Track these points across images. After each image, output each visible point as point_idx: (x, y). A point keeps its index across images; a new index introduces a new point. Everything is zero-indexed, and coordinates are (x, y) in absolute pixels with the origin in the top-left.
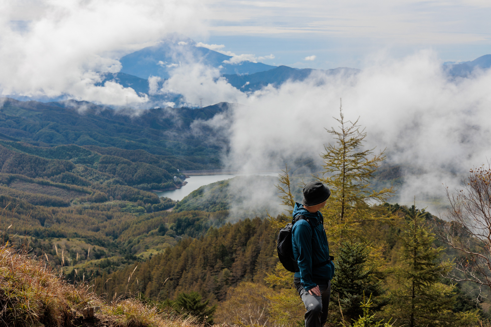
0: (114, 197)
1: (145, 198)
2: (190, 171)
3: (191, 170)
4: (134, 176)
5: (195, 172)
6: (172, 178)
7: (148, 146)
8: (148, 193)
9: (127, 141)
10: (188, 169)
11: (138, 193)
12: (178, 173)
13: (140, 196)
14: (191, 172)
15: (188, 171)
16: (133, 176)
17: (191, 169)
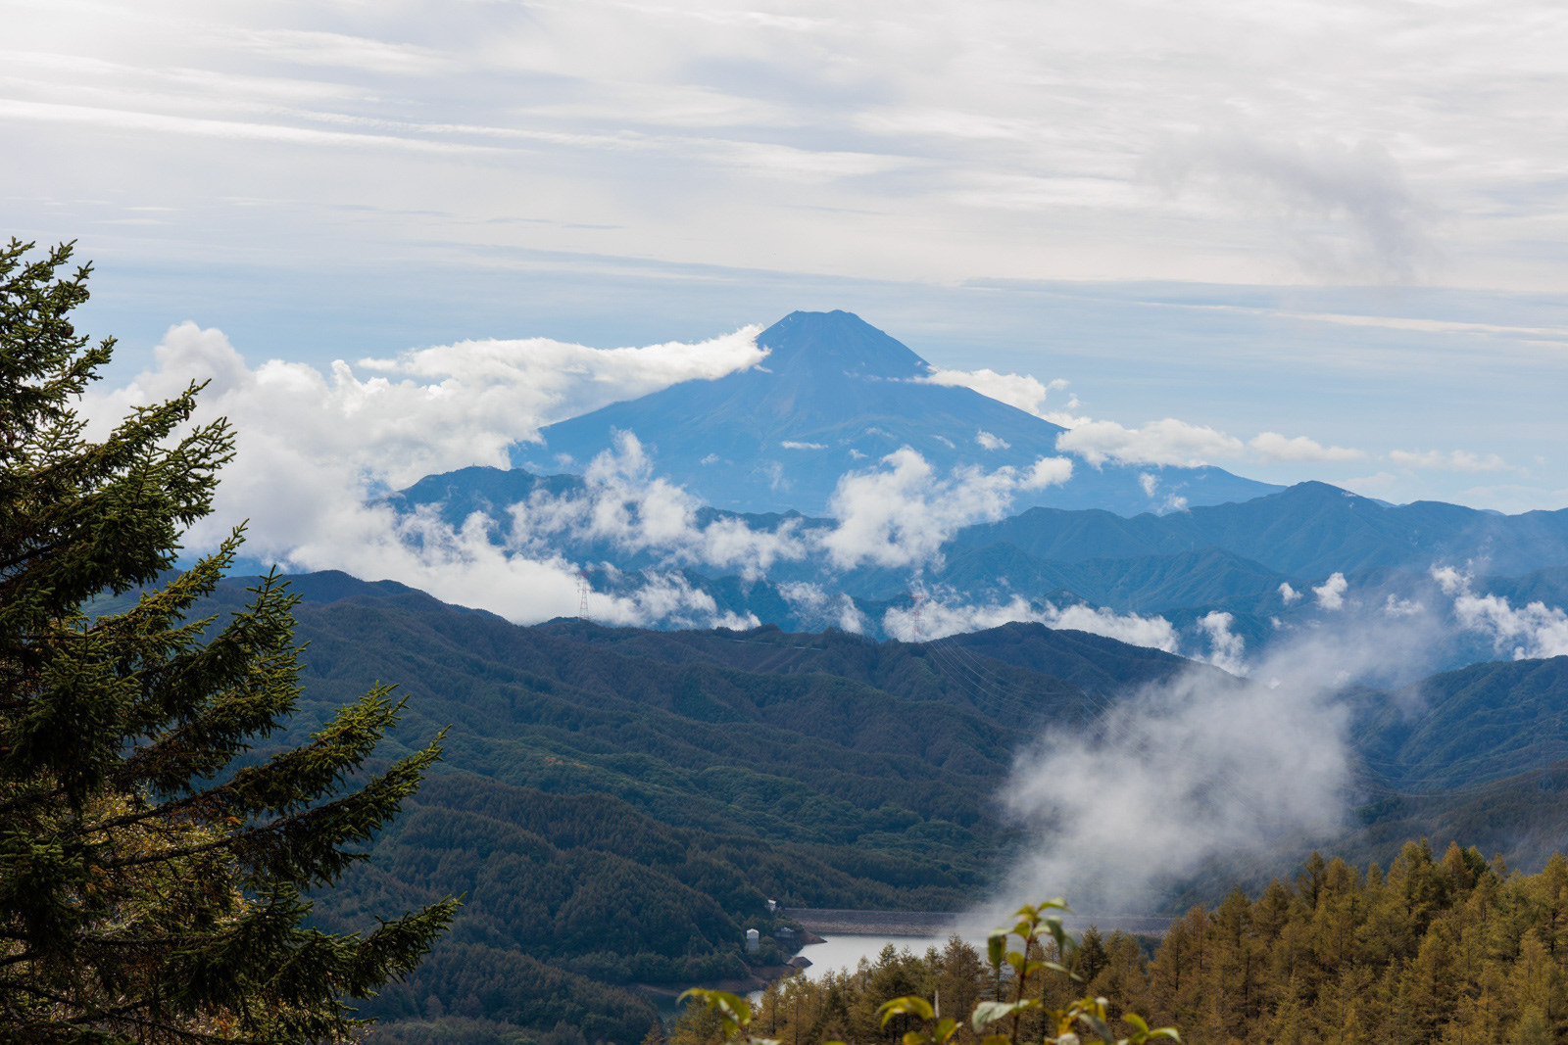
0: (446, 1002)
1: (592, 1016)
2: (828, 912)
3: (832, 908)
4: (560, 914)
5: (851, 918)
6: (738, 938)
7: (650, 789)
8: (613, 994)
9: (551, 759)
10: (818, 901)
11: (564, 990)
12: (768, 914)
13: (569, 1007)
14: (831, 919)
15: (818, 911)
16: (552, 912)
17: (836, 903)
